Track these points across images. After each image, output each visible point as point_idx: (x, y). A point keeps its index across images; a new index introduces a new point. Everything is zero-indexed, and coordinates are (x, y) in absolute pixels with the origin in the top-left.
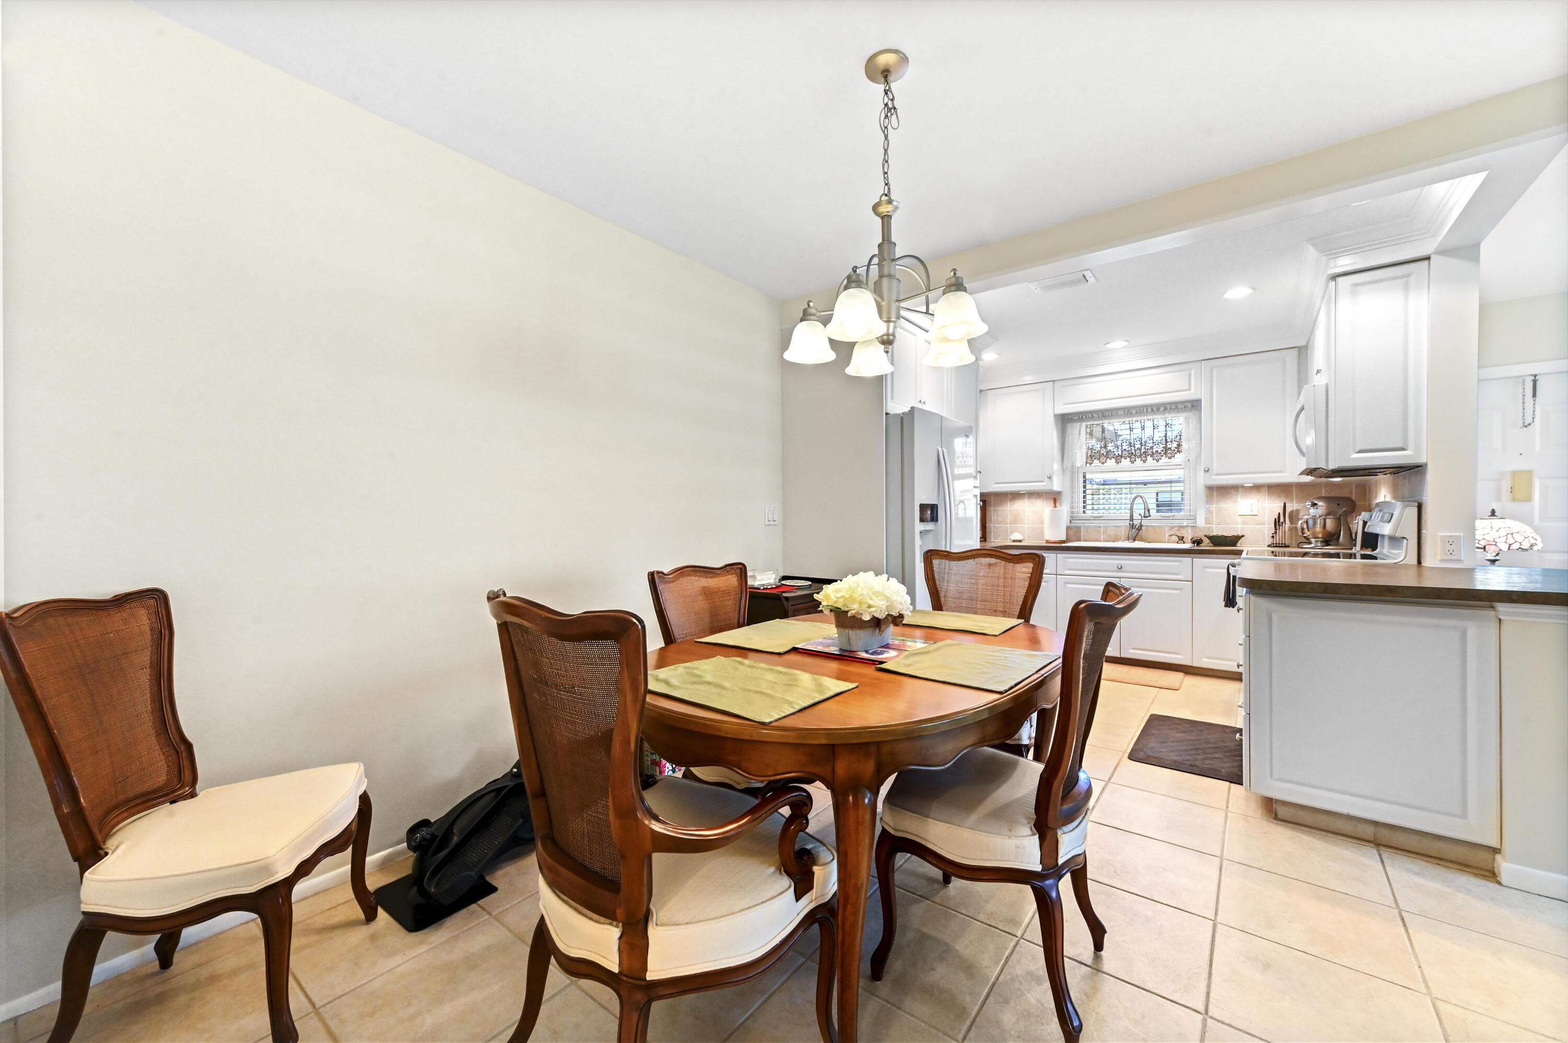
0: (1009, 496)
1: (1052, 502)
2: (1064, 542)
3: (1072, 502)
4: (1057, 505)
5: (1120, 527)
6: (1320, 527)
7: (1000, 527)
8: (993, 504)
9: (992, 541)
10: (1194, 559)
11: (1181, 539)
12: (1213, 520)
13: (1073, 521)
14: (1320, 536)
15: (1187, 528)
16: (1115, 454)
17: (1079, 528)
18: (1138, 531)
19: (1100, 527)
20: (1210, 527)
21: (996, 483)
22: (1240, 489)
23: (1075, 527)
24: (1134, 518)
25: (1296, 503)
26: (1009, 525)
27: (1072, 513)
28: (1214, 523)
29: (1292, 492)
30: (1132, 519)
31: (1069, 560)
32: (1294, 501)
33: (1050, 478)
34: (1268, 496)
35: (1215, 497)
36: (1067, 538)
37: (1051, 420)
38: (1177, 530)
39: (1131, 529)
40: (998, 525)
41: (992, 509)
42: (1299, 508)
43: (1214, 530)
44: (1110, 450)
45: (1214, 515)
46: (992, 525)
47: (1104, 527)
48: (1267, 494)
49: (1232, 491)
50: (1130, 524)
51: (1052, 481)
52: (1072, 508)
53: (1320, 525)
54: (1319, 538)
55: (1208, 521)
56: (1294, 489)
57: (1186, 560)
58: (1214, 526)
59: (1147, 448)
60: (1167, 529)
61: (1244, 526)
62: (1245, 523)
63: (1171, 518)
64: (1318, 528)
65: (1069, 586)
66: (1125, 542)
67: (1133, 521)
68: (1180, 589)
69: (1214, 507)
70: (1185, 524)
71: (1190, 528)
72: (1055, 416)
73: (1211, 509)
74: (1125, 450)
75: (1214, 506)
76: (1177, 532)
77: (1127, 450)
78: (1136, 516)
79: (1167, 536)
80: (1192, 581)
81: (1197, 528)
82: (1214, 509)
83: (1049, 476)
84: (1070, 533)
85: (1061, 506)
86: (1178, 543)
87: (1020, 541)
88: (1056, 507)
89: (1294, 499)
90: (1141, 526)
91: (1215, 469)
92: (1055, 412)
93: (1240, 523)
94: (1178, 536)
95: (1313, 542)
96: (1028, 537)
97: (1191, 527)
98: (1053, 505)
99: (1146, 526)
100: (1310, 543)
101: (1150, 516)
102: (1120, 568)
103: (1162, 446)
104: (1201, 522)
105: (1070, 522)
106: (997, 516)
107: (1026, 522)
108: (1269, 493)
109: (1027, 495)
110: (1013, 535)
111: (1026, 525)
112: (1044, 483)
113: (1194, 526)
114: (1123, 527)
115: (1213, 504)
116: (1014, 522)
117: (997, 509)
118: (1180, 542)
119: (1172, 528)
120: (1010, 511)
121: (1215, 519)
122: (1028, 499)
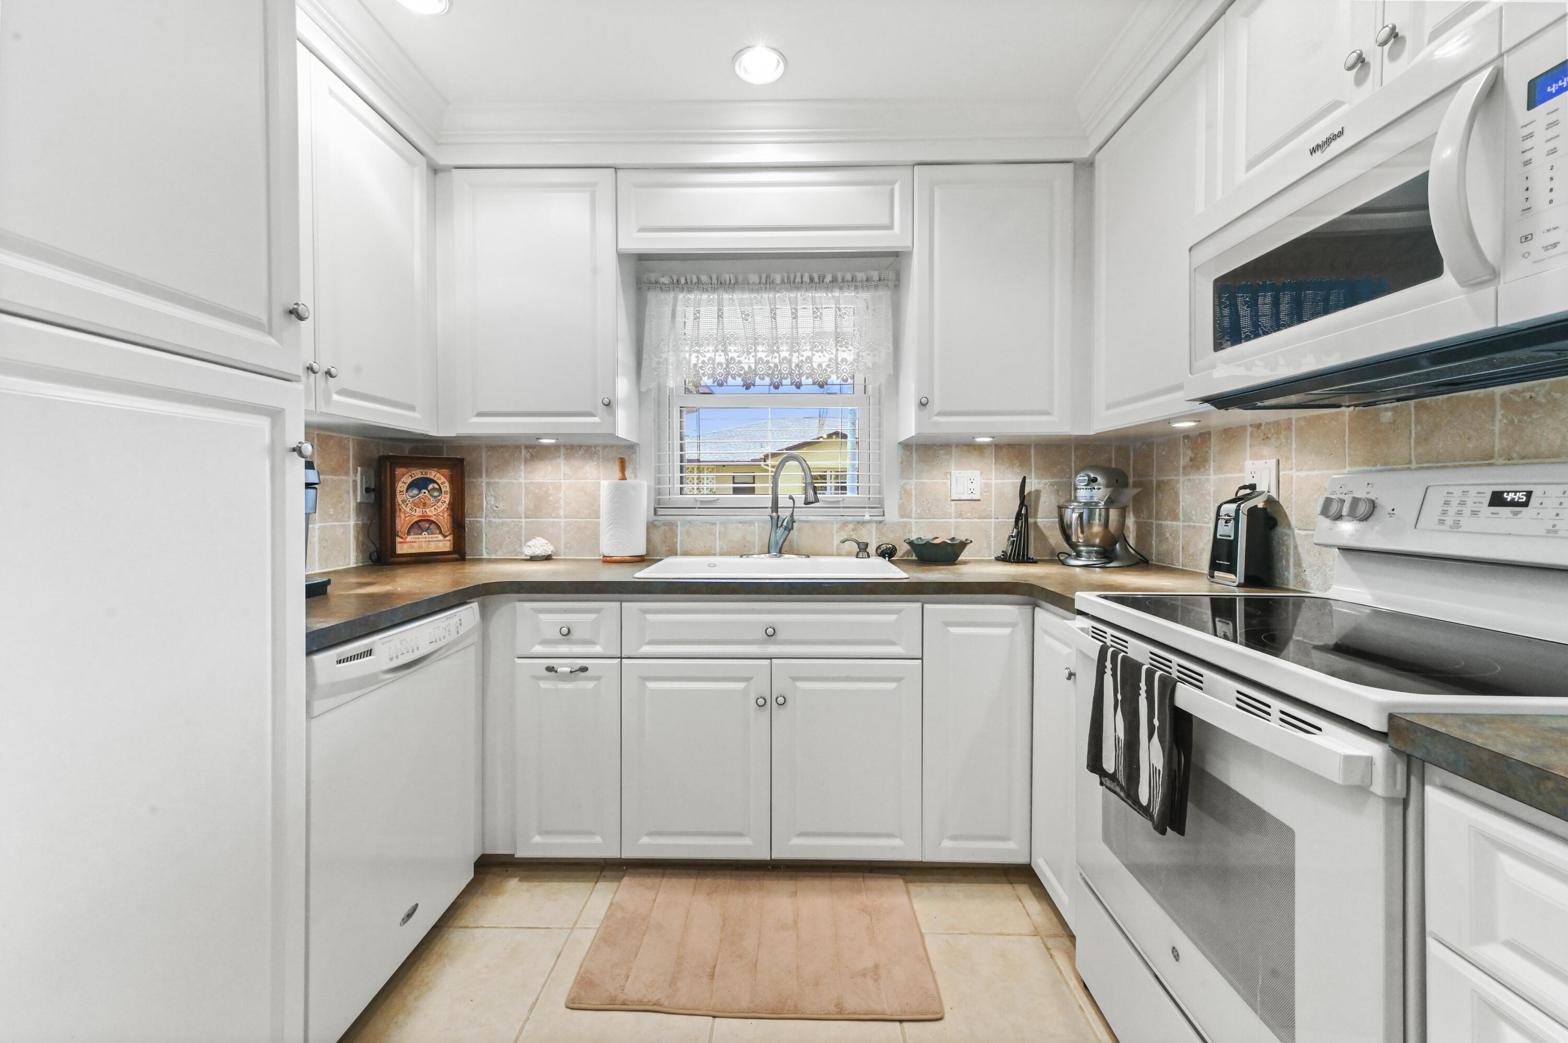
0: (524, 451)
1: (617, 467)
2: (641, 561)
3: (659, 470)
4: (627, 474)
5: (751, 523)
6: (1099, 525)
7: (502, 524)
8: (487, 470)
9: (485, 556)
10: (926, 606)
11: (863, 549)
12: (912, 508)
13: (661, 512)
14: (1097, 541)
15: (869, 526)
16: (742, 368)
17: (672, 526)
18: (787, 532)
19: (714, 524)
20: (906, 523)
21: (480, 414)
22: (954, 450)
23: (665, 524)
24: (779, 506)
25: (1036, 479)
26: (523, 520)
27: (659, 492)
28: (914, 515)
29: (1030, 457)
30: (775, 507)
31: (650, 617)
32: (1033, 474)
33: (608, 405)
34: (995, 464)
35: (914, 467)
36: (647, 552)
37: (610, 270)
38: (853, 530)
39: (774, 527)
40: (497, 520)
41: (484, 480)
42: (1039, 487)
43: (914, 530)
44: (732, 358)
45: (914, 499)
46: (483, 520)
47: (722, 523)
48: (994, 460)
49: (942, 452)
50: (771, 517)
51: (613, 414)
52: (659, 481)
53: (1100, 520)
54: (1093, 546)
55: (904, 511)
56: (1033, 451)
57: (910, 608)
58: (913, 521)
59: (801, 358)
60: (835, 527)
61: (960, 520)
62: (960, 515)
63: (841, 505)
64: (1097, 528)
65: (651, 685)
66: (763, 556)
67: (777, 512)
68: (899, 680)
69: (912, 484)
70: (867, 518)
71: (874, 525)
72: (623, 257)
73: (908, 487)
74: (761, 359)
75: (913, 481)
76: (852, 533)
77: (765, 359)
78: (783, 501)
79: (836, 541)
80: (922, 659)
81: (885, 524)
82: (913, 487)
83: (606, 401)
84: (657, 538)
85: (636, 477)
86: (857, 557)
87: (548, 558)
88: (624, 478)
89: (1033, 470)
90: (793, 521)
91: (937, 404)
92: (620, 246)
93: (953, 514)
94: (858, 543)
95: (1084, 554)
96: (566, 547)
97: (876, 522)
98: (619, 474)
99: (800, 521)
100: (1078, 556)
101: (817, 500)
102: (771, 634)
103: (828, 356)
104: (892, 515)
105: (655, 513)
106: (495, 497)
107: (562, 513)
108: (997, 457)
109: (563, 450)
110: (529, 543)
111: (562, 521)
112: (596, 419)
113: (880, 522)
114: (757, 524)
115: (911, 479)
116: (535, 512)
117: (496, 480)
118: (861, 554)
119: (845, 524)
120: (526, 489)
121: (914, 509)
122: (566, 458)
